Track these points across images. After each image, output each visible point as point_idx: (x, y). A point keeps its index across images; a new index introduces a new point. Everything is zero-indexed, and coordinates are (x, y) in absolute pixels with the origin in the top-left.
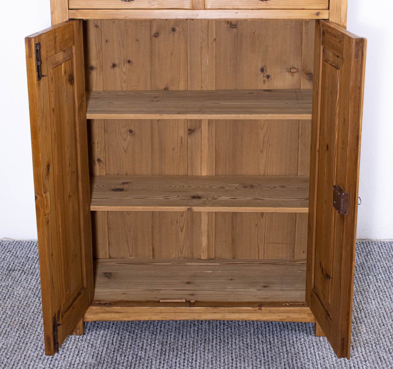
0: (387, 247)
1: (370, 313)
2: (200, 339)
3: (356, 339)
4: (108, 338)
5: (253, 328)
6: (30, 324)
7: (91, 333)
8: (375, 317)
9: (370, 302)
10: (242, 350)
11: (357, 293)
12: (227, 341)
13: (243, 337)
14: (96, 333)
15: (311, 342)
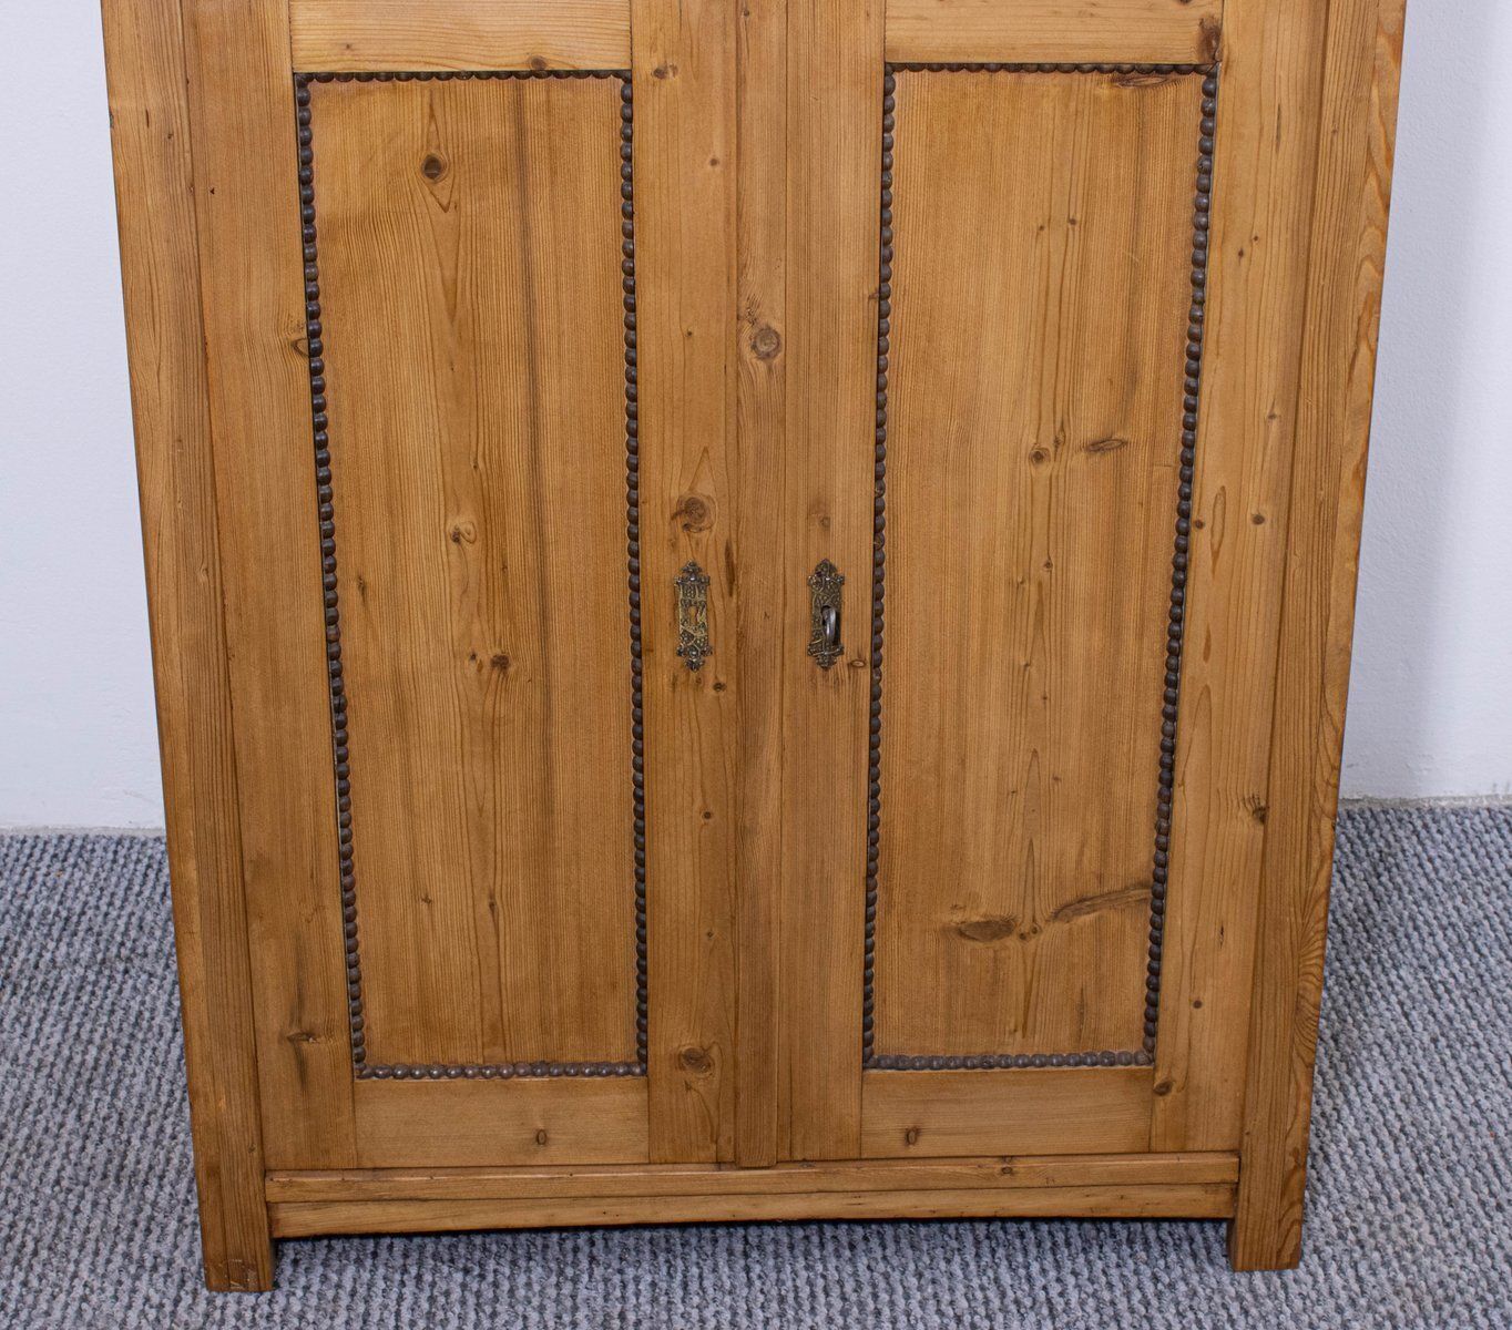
0: (1448, 832)
1: (1436, 1149)
2: (761, 1298)
3: (1401, 1278)
4: (377, 1301)
6: (47, 1240)
7: (303, 1281)
8: (1460, 1171)
9: (1426, 1093)
11: (1365, 1053)
12: (871, 1306)
13: (934, 1282)
14: (324, 1279)
15: (1217, 1299)
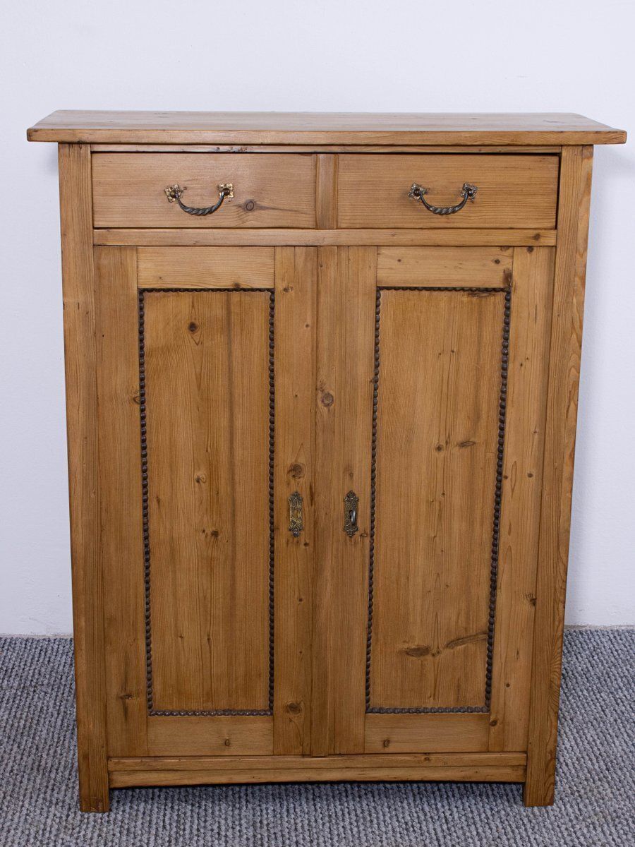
1: (615, 761)
2: (321, 816)
3: (598, 809)
4: (155, 816)
5: (411, 794)
6: (9, 793)
7: (122, 808)
8: (625, 770)
9: (611, 740)
10: (398, 835)
11: (584, 725)
12: (369, 818)
13: (395, 810)
14: (131, 808)
15: (518, 817)
